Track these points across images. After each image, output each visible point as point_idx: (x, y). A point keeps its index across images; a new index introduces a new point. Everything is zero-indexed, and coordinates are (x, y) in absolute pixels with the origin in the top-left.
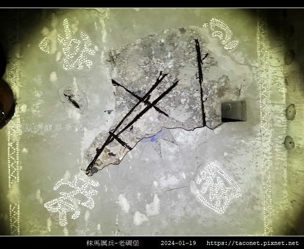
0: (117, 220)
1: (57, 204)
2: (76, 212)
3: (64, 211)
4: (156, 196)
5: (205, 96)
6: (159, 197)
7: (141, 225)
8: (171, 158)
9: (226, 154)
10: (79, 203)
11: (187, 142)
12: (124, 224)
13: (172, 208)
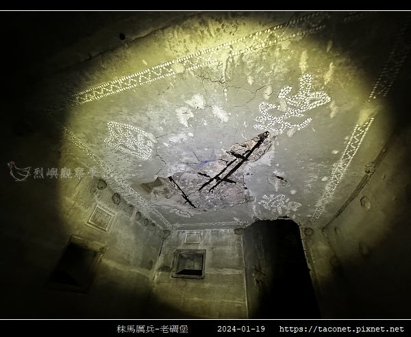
0: (226, 94)
1: (310, 103)
2: (284, 97)
3: (301, 96)
4: (186, 125)
5: (176, 188)
6: (183, 126)
7: (192, 94)
8: (184, 153)
9: (140, 165)
10: (279, 106)
11: (176, 166)
12: (216, 91)
13: (163, 118)
